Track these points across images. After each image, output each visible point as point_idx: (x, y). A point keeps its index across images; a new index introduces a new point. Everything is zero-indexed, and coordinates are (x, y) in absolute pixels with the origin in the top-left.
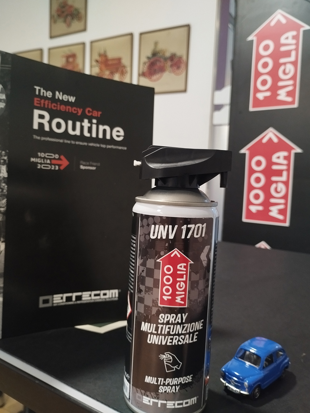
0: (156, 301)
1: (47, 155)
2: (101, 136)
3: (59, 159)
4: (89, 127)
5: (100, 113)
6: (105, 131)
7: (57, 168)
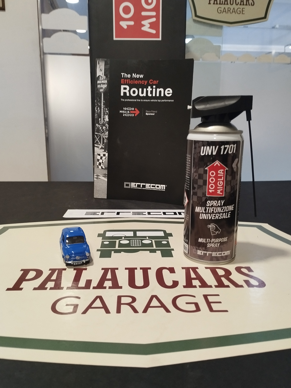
0: (205, 193)
1: (128, 109)
2: (158, 95)
3: (134, 110)
4: (151, 91)
5: (157, 81)
6: (160, 92)
7: (133, 115)
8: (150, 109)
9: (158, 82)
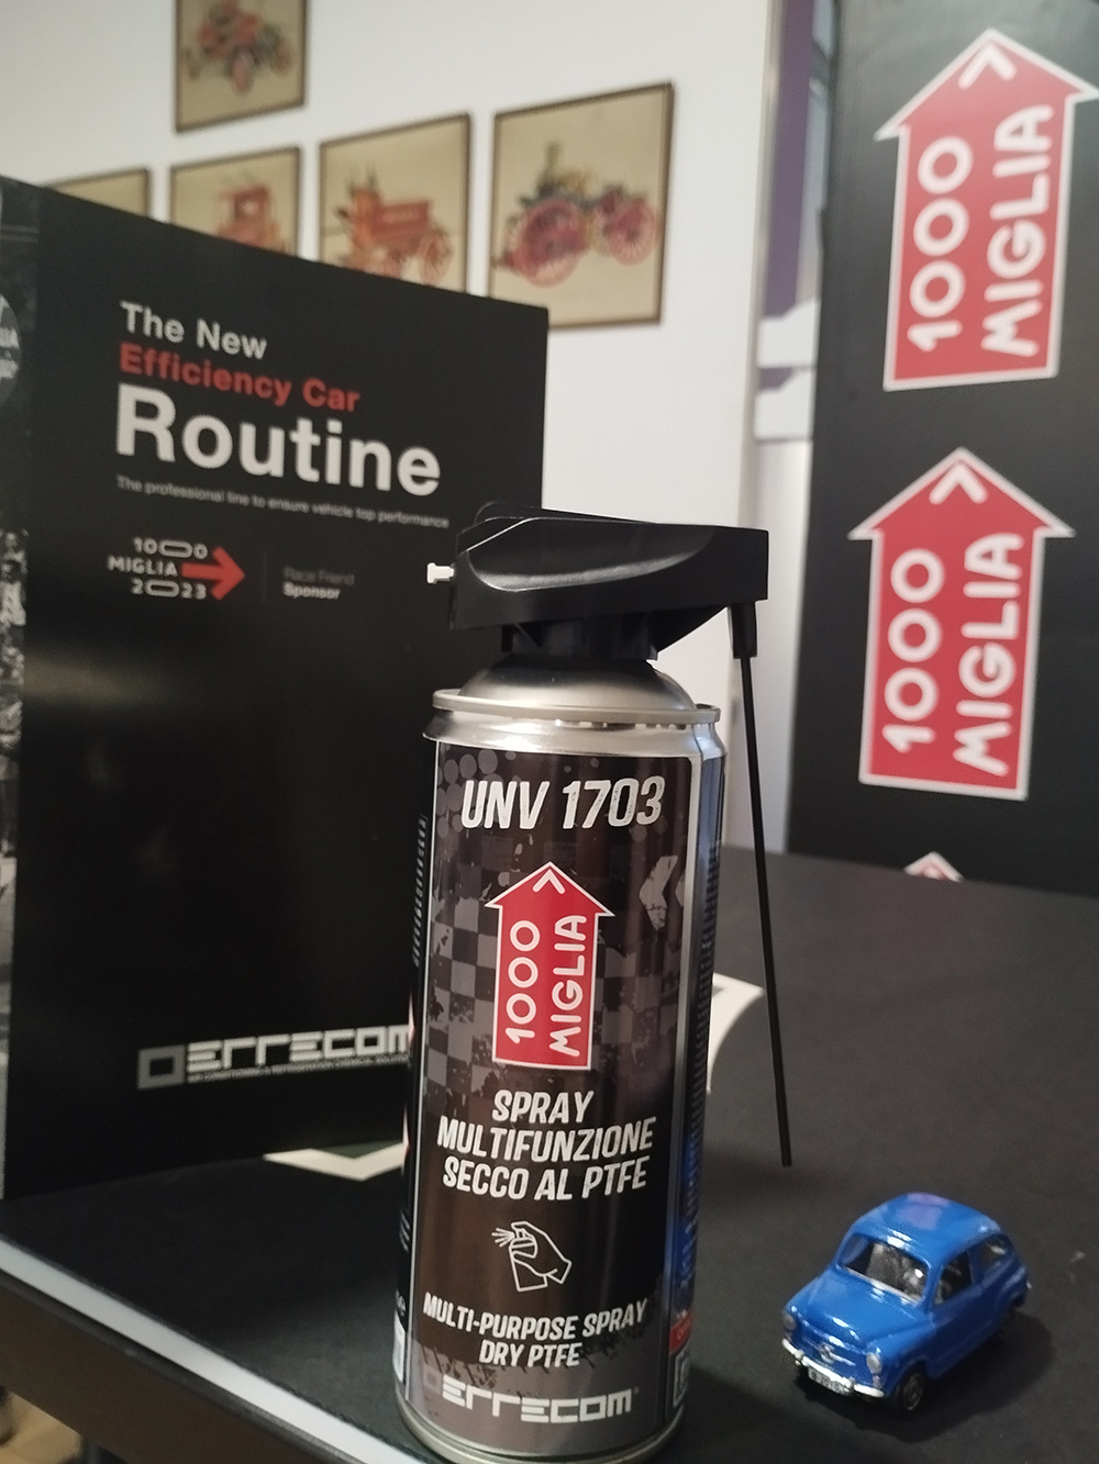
1: (167, 548)
2: (357, 479)
3: (210, 560)
4: (314, 448)
5: (353, 397)
6: (371, 462)
7: (202, 592)
8: (312, 563)
9: (356, 403)
